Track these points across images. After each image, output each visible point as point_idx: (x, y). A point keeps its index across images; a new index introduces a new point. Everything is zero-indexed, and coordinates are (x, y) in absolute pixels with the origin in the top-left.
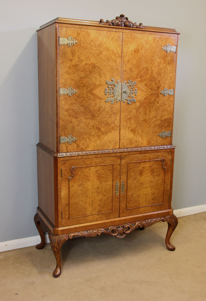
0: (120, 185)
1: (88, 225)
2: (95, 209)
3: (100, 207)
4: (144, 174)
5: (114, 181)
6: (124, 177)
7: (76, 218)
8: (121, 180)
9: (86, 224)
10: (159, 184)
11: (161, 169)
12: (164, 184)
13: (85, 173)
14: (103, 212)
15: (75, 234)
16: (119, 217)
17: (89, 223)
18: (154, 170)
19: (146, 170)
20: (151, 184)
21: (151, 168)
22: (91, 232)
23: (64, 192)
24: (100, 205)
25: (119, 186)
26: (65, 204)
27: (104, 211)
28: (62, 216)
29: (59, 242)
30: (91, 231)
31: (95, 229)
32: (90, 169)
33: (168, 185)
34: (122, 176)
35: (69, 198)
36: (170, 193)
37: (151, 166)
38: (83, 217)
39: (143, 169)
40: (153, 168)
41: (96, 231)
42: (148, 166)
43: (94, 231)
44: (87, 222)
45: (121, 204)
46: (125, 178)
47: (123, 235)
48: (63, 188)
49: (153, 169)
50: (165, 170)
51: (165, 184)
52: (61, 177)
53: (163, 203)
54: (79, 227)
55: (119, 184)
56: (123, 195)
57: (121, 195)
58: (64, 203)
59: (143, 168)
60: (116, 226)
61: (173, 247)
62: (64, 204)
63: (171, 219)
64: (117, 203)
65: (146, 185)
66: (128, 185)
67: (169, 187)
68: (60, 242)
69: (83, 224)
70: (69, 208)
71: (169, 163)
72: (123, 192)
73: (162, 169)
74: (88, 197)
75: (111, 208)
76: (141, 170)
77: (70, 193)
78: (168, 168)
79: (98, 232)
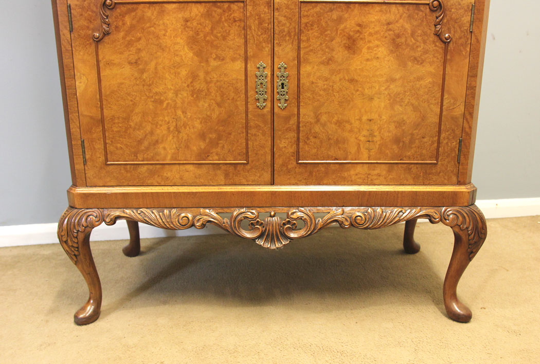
0: (273, 75)
1: (167, 191)
2: (187, 147)
3: (205, 140)
4: (364, 50)
5: (249, 62)
6: (285, 52)
7: (128, 166)
8: (276, 60)
9: (160, 188)
10: (421, 92)
11: (431, 39)
12: (442, 95)
13: (148, 25)
14: (216, 157)
15: (124, 212)
16: (272, 183)
17: (169, 188)
18: (403, 40)
19: (371, 34)
20: (392, 87)
21: (390, 30)
22: (172, 214)
23: (84, 78)
24: (202, 136)
25: (269, 78)
26: (91, 117)
27: (217, 154)
28: (84, 152)
29: (72, 226)
30: (174, 211)
31: (188, 209)
32: (163, 11)
33: (455, 99)
34: (279, 45)
35: (101, 101)
36: (463, 129)
37: (389, 24)
38: (151, 167)
39: (358, 28)
40: (397, 32)
41: (190, 216)
42: (379, 21)
43: (183, 215)
44: (162, 183)
45: (277, 141)
46: (292, 54)
47: (279, 240)
48: (79, 65)
49: (398, 36)
50: (445, 43)
51: (446, 96)
52: (71, 31)
53: (437, 160)
54: (137, 194)
55: (268, 72)
56: (284, 113)
57: (276, 110)
58: (86, 113)
59: (360, 25)
60: (258, 209)
61: (466, 309)
62: (86, 116)
63: (460, 218)
64: (264, 134)
65: (371, 88)
66: (301, 82)
67: (459, 110)
68: (76, 227)
69: (151, 188)
70: (104, 131)
71: (466, 19)
72: (282, 101)
73: (436, 38)
74: (161, 102)
75: (244, 151)
76: (352, 34)
77: (103, 84)
78: (460, 38)
79: (194, 217)
